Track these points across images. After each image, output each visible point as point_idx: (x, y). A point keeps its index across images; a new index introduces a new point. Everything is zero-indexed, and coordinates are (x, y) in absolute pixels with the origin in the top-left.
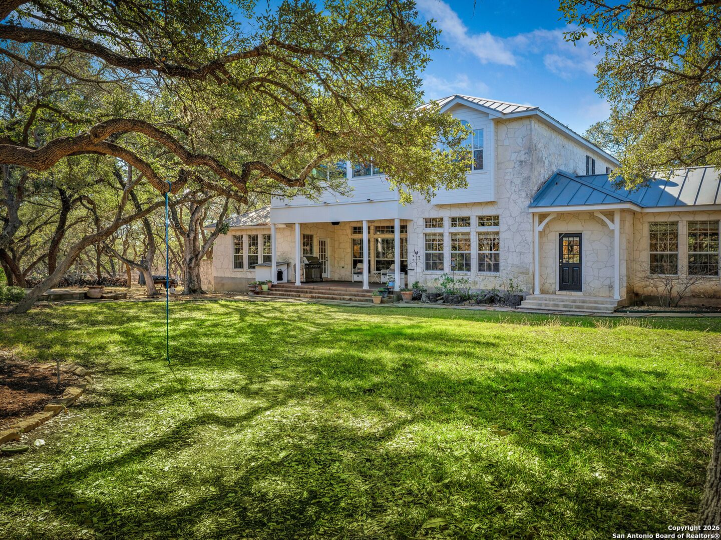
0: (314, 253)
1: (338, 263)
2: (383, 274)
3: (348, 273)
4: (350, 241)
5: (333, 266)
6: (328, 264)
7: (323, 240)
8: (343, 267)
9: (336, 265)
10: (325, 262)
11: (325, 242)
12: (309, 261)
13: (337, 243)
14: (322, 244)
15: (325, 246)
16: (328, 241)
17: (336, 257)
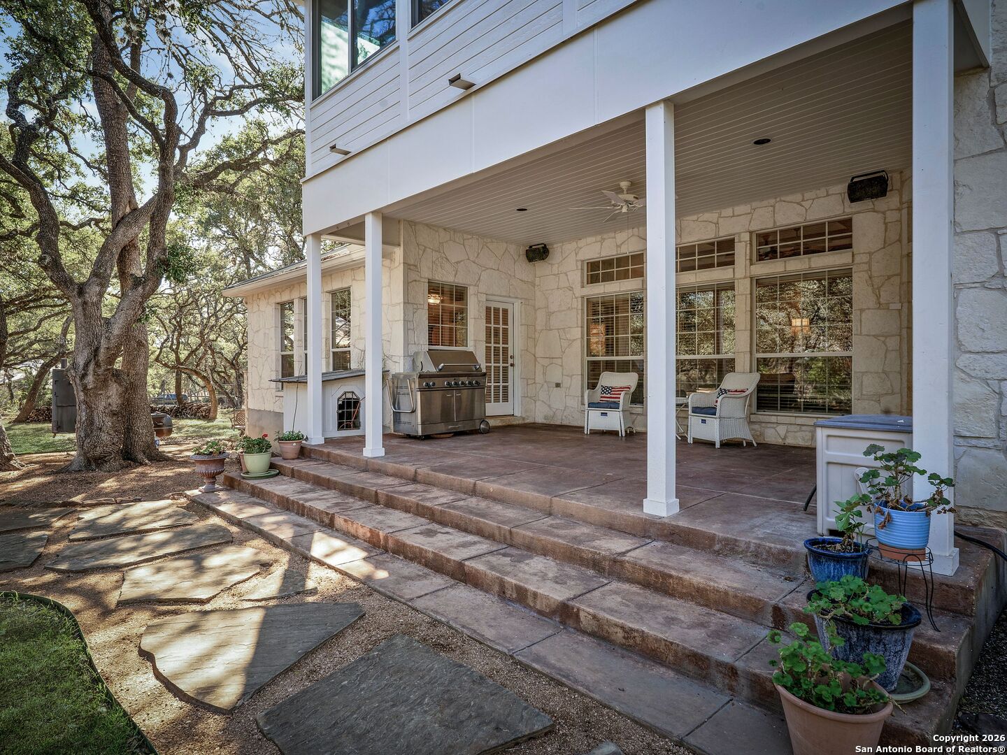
0: (471, 343)
1: (544, 374)
2: (697, 410)
3: (573, 403)
4: (578, 304)
5: (528, 380)
6: (515, 375)
7: (501, 306)
8: (558, 385)
9: (539, 378)
10: (505, 369)
11: (505, 311)
12: (436, 365)
13: (541, 316)
14: (497, 318)
15: (505, 322)
16: (516, 311)
17: (539, 353)
